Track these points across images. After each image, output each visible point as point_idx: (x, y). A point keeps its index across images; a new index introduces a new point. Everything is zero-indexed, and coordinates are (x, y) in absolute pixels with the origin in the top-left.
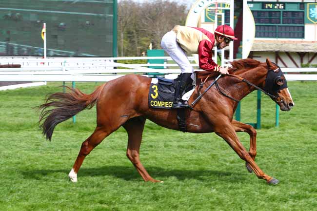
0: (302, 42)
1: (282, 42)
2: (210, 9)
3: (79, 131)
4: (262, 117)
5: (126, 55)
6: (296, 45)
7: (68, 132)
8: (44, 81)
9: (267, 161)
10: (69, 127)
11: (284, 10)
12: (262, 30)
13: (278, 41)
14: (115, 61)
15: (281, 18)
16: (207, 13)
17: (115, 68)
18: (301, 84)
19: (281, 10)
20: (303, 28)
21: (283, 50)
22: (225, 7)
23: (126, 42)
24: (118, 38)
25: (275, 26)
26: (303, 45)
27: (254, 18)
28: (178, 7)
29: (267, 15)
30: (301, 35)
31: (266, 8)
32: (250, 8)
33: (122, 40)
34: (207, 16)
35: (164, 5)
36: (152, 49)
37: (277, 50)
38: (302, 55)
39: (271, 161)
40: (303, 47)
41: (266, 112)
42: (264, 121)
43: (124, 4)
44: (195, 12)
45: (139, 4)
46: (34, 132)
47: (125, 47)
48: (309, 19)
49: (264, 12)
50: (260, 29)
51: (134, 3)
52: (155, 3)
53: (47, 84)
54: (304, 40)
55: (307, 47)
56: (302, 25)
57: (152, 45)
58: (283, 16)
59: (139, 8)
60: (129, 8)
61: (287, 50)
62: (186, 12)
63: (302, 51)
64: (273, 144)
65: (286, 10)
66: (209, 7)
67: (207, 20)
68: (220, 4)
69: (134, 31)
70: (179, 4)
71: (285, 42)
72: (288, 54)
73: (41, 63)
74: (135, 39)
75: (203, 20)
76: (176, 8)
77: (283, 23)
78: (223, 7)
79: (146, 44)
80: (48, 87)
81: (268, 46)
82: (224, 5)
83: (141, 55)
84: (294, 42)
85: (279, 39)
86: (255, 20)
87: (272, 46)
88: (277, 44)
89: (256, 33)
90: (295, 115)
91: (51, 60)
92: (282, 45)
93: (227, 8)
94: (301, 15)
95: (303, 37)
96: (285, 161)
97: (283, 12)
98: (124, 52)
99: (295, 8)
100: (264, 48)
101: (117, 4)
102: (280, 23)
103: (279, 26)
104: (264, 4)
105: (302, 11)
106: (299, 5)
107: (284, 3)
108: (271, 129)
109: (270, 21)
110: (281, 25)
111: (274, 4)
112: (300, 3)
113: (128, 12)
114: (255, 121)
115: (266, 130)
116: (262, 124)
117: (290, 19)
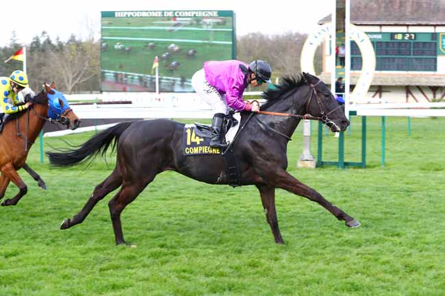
0: (434, 75)
1: (413, 75)
6: (428, 78)
11: (415, 41)
15: (412, 49)
19: (412, 41)
20: (436, 60)
21: (413, 84)
25: (405, 58)
26: (436, 79)
29: (396, 45)
30: (432, 67)
31: (394, 39)
35: (295, 37)
37: (407, 84)
38: (434, 89)
45: (268, 36)
48: (442, 50)
49: (393, 43)
50: (389, 62)
52: (285, 35)
54: (436, 73)
55: (440, 81)
56: (434, 57)
58: (414, 48)
59: (268, 40)
61: (418, 84)
63: (434, 85)
65: (417, 41)
71: (416, 75)
72: (420, 89)
77: (414, 55)
81: (397, 80)
84: (426, 75)
88: (407, 78)
92: (413, 78)
94: (433, 46)
95: (435, 69)
97: (414, 43)
99: (428, 40)
102: (410, 55)
103: (409, 58)
104: (393, 35)
105: (434, 41)
106: (430, 35)
107: (415, 34)
108: (376, 168)
109: (399, 53)
110: (412, 56)
111: (404, 34)
112: (433, 34)
113: (257, 45)
114: (360, 161)
115: (371, 169)
116: (367, 164)
117: (420, 50)
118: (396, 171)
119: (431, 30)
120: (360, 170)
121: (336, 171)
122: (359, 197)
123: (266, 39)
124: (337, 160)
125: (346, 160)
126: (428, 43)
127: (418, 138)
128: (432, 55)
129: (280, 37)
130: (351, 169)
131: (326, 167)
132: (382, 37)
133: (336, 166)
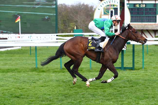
0: (155, 24)
1: (144, 24)
2: (106, 8)
3: (39, 72)
4: (135, 64)
5: (62, 33)
6: (152, 26)
7: (34, 73)
8: (20, 47)
9: (138, 87)
10: (34, 70)
12: (134, 19)
13: (143, 24)
14: (57, 36)
16: (105, 10)
17: (57, 39)
18: (155, 47)
19: (144, 8)
20: (156, 17)
21: (145, 29)
22: (114, 6)
23: (62, 25)
24: (58, 23)
25: (141, 16)
26: (156, 26)
27: (130, 12)
28: (89, 7)
31: (136, 7)
32: (128, 7)
33: (60, 25)
34: (105, 12)
35: (82, 6)
36: (76, 29)
37: (142, 29)
38: (155, 31)
39: (140, 87)
40: (156, 27)
41: (137, 61)
42: (136, 66)
43: (61, 6)
44: (99, 9)
45: (69, 5)
46: (15, 73)
47: (62, 28)
49: (135, 9)
50: (133, 18)
51: (66, 5)
52: (77, 5)
53: (21, 48)
54: (156, 23)
57: (76, 27)
58: (145, 11)
59: (69, 8)
60: (64, 7)
61: (147, 29)
62: (94, 10)
63: (155, 29)
64: (141, 78)
66: (106, 6)
67: (105, 14)
68: (111, 5)
69: (66, 20)
70: (90, 6)
71: (146, 24)
72: (148, 31)
73: (18, 37)
74: (67, 24)
75: (103, 14)
77: (145, 14)
78: (113, 6)
79: (73, 26)
80: (22, 50)
81: (137, 27)
82: (114, 5)
83: (70, 32)
84: (151, 24)
85: (143, 23)
86: (130, 13)
87: (139, 27)
88: (142, 26)
89: (131, 20)
90: (152, 63)
91: (23, 35)
92: (145, 26)
94: (155, 10)
95: (156, 21)
96: (148, 87)
97: (145, 8)
98: (61, 31)
99: (152, 7)
101: (57, 5)
102: (143, 14)
103: (143, 16)
104: (135, 5)
105: (155, 8)
107: (145, 4)
108: (140, 70)
109: (138, 14)
111: (140, 4)
112: (154, 4)
113: (63, 10)
114: (132, 66)
115: (137, 71)
116: (135, 68)
117: (149, 12)
119: (153, 2)
120: (132, 71)
124: (120, 66)
125: (125, 66)
127: (152, 55)
128: (154, 14)
130: (128, 71)
132: (130, 6)
133: (120, 69)
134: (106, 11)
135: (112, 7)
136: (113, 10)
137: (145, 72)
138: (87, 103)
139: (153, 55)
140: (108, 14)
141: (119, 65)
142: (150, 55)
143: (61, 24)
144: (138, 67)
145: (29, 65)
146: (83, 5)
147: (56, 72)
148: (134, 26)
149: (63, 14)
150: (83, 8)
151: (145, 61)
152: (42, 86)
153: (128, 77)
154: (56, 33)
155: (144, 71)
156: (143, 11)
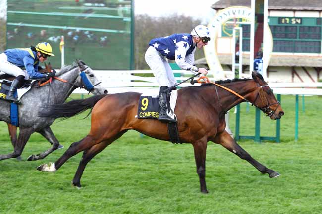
0: (318, 57)
1: (298, 56)
2: (227, 24)
4: (281, 131)
5: (142, 69)
6: (312, 60)
11: (301, 25)
12: (279, 45)
13: (295, 56)
15: (298, 33)
17: (132, 81)
18: (318, 99)
19: (298, 25)
20: (320, 43)
21: (299, 65)
23: (142, 55)
24: (135, 51)
25: (292, 41)
26: (320, 60)
27: (272, 33)
28: (193, 21)
29: (283, 29)
30: (317, 50)
31: (282, 23)
32: (268, 23)
35: (180, 19)
37: (293, 65)
38: (318, 70)
40: (319, 62)
41: (285, 126)
42: (283, 134)
43: (140, 18)
44: (214, 27)
45: (155, 18)
49: (281, 26)
50: (277, 44)
51: (149, 18)
52: (171, 17)
54: (320, 55)
56: (319, 40)
58: (300, 32)
59: (155, 22)
60: (145, 21)
61: (303, 65)
63: (318, 66)
64: (293, 157)
65: (303, 25)
67: (224, 35)
68: (237, 19)
70: (195, 19)
71: (301, 56)
72: (305, 69)
75: (220, 35)
76: (191, 22)
77: (300, 38)
81: (284, 61)
82: (241, 20)
84: (310, 57)
85: (296, 54)
86: (273, 35)
87: (289, 61)
88: (294, 59)
90: (313, 129)
92: (298, 59)
93: (243, 22)
94: (317, 30)
95: (319, 52)
97: (300, 27)
98: (139, 65)
99: (313, 24)
100: (281, 62)
101: (134, 17)
102: (296, 38)
103: (296, 41)
104: (280, 19)
105: (318, 25)
106: (315, 20)
107: (301, 19)
108: (290, 143)
109: (286, 36)
110: (298, 39)
111: (290, 18)
112: (317, 19)
113: (144, 26)
114: (275, 136)
115: (285, 144)
116: (281, 138)
117: (306, 34)
118: (310, 146)
120: (275, 144)
121: (254, 145)
122: (287, 169)
123: (153, 21)
124: (253, 135)
125: (261, 135)
126: (313, 27)
127: (312, 115)
128: (316, 38)
129: (166, 19)
130: (267, 144)
131: (244, 141)
132: (271, 20)
133: (253, 141)
134: (226, 30)
135: (238, 22)
136: (241, 29)
137: (300, 146)
138: (191, 202)
139: (315, 115)
140: (231, 35)
141: (250, 133)
142: (309, 115)
143: (139, 52)
144: (287, 137)
145: (80, 129)
146: (182, 17)
147: (132, 142)
148: (279, 59)
149: (145, 33)
150: (182, 23)
151: (299, 125)
152: (107, 170)
153: (267, 155)
154: (131, 70)
155: (298, 146)
156: (297, 32)
